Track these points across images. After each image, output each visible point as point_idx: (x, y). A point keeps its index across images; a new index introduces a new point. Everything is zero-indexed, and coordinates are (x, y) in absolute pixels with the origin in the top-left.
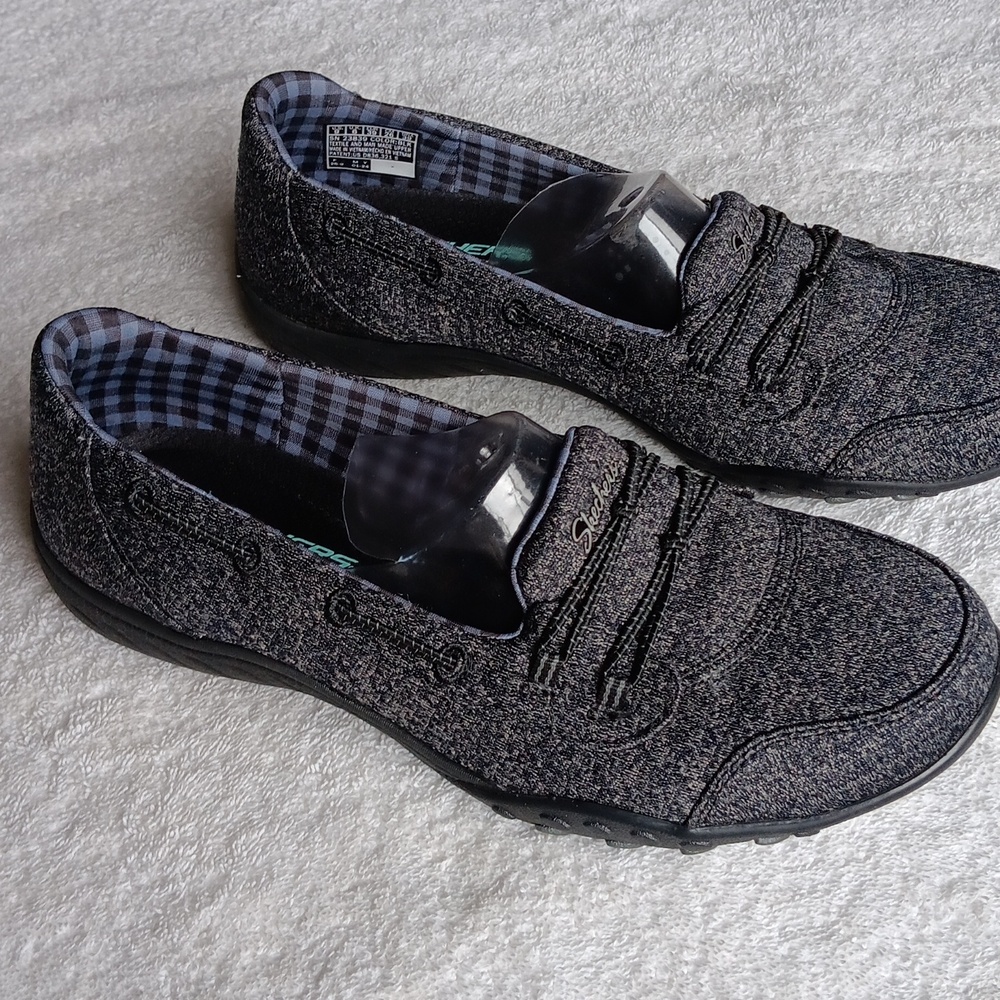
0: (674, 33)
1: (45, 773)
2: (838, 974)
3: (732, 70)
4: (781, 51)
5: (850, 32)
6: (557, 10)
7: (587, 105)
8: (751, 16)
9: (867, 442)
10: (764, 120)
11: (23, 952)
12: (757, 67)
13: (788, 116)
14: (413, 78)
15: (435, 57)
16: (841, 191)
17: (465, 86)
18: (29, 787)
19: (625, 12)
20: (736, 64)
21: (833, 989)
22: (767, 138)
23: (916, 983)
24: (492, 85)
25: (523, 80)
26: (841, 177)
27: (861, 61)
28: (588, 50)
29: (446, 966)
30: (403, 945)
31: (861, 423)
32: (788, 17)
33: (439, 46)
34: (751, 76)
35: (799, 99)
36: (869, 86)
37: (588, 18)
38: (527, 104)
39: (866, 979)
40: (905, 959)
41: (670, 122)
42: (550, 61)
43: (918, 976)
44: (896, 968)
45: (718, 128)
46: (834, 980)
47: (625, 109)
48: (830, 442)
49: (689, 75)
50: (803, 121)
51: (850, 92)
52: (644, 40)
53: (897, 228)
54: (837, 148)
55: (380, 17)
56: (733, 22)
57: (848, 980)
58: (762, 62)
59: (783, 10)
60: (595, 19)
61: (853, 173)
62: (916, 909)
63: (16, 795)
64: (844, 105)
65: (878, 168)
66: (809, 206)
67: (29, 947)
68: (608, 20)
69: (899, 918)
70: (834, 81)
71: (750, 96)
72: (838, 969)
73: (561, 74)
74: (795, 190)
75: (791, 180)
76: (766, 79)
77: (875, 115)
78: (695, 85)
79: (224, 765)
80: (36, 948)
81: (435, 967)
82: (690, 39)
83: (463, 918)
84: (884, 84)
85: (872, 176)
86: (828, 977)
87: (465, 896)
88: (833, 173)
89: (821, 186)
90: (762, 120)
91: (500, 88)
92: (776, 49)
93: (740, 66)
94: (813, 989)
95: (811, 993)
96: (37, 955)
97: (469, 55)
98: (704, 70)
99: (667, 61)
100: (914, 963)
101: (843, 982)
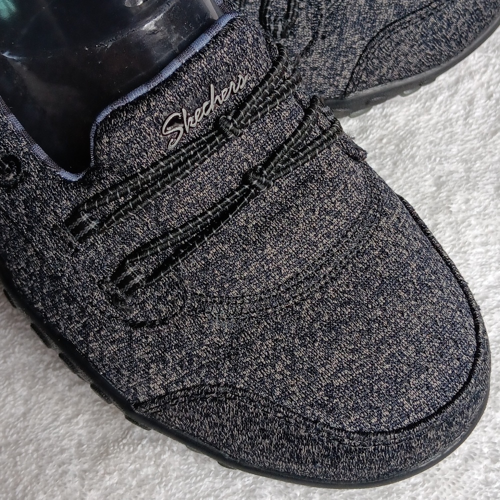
2: (435, 481)
9: (373, 53)
31: (363, 39)
39: (461, 484)
44: (488, 470)
46: (433, 488)
48: (343, 64)
57: (445, 487)
72: (435, 477)
83: (94, 465)
86: (426, 485)
87: (99, 446)
101: (441, 489)
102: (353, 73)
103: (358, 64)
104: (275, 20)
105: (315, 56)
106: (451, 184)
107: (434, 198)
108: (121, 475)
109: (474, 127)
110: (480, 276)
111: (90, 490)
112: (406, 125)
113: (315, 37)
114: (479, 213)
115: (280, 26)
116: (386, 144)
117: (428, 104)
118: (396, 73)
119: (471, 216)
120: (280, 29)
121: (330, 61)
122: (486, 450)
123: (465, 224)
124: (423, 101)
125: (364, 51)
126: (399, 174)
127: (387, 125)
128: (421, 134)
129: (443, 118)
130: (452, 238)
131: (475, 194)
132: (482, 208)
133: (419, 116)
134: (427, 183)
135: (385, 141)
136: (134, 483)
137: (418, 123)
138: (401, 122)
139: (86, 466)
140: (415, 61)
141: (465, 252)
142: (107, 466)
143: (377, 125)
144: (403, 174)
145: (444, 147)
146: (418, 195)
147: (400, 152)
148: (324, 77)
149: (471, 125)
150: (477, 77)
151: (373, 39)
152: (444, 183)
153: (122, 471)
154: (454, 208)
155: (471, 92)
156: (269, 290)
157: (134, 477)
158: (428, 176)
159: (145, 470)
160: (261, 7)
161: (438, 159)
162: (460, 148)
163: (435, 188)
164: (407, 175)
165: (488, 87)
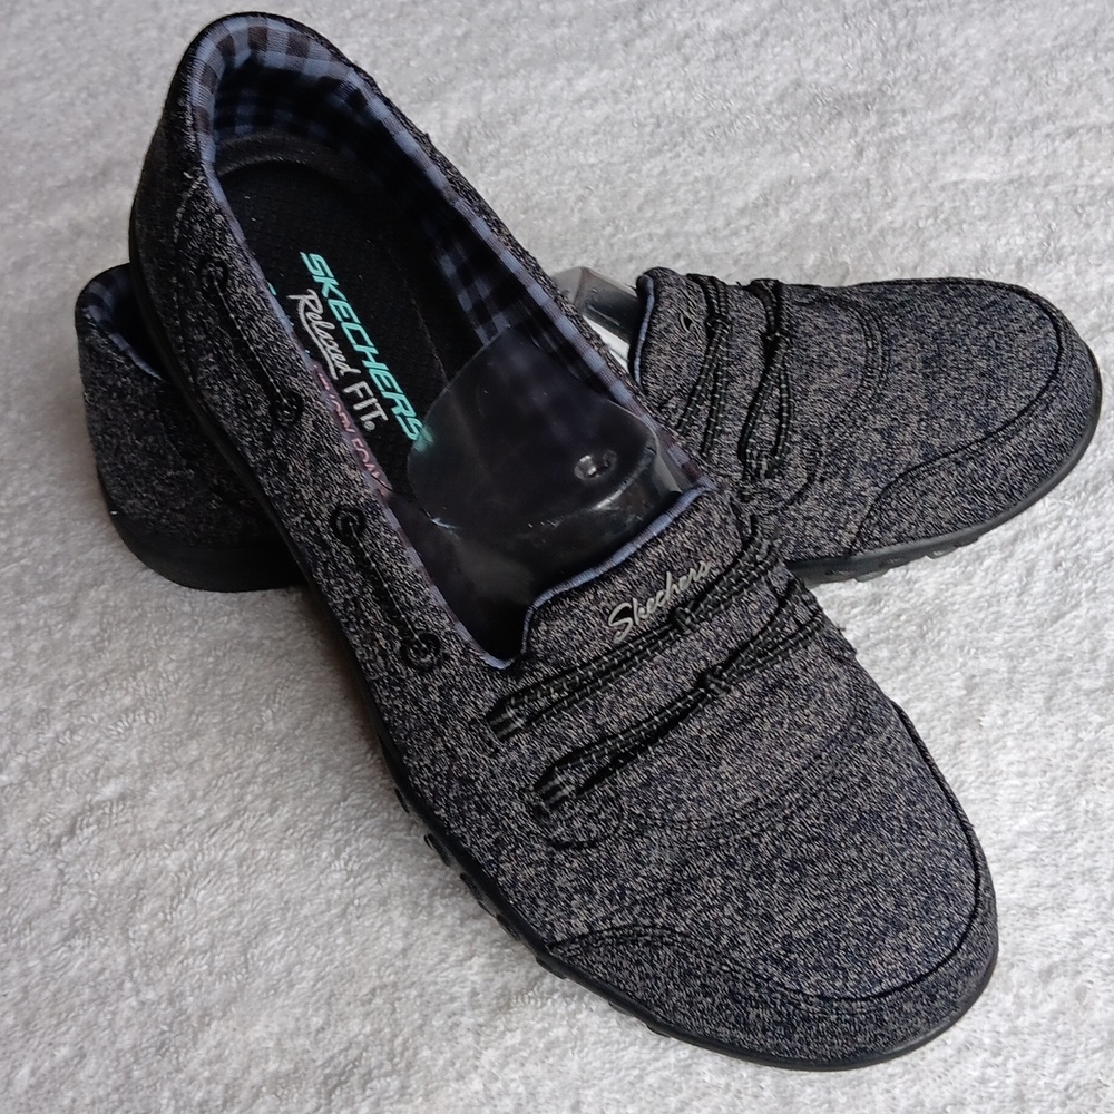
0: (758, 45)
1: (51, 882)
3: (824, 80)
4: (878, 56)
5: (956, 29)
6: (632, 31)
7: (662, 130)
8: (845, 19)
9: (889, 504)
10: (856, 132)
11: (18, 1077)
12: (851, 75)
13: (883, 126)
14: (472, 114)
15: (495, 91)
16: (942, 205)
17: (527, 118)
18: (32, 898)
19: (705, 25)
20: (828, 73)
21: (913, 1091)
22: (860, 151)
23: (1008, 1081)
24: (558, 115)
25: (591, 107)
26: (943, 188)
27: (967, 59)
28: (663, 70)
29: (473, 1076)
30: (426, 1053)
31: (876, 485)
32: (885, 18)
33: (501, 77)
34: (844, 86)
35: (897, 106)
36: (975, 87)
37: (664, 37)
38: (595, 133)
39: (950, 1078)
40: (996, 1054)
41: (752, 141)
42: (622, 85)
43: (1012, 1073)
44: (986, 1065)
45: (806, 145)
46: (914, 1081)
47: (703, 130)
48: (848, 514)
49: (775, 89)
50: (900, 130)
51: (954, 95)
52: (725, 55)
53: (1004, 240)
54: (938, 157)
55: (438, 52)
56: (826, 28)
57: (930, 1081)
58: (858, 69)
59: (881, 11)
60: (672, 36)
61: (956, 183)
62: (1010, 998)
63: (17, 907)
64: (947, 109)
65: (985, 177)
66: (905, 223)
67: (25, 1071)
68: (687, 36)
69: (988, 1008)
70: (937, 84)
71: (842, 106)
72: (918, 1068)
73: (633, 98)
74: (889, 206)
75: (886, 194)
76: (861, 88)
77: (982, 117)
78: (781, 99)
79: (240, 866)
80: (33, 1073)
81: (460, 1077)
82: (777, 50)
83: (492, 1019)
84: (994, 83)
85: (977, 186)
87: (497, 998)
88: (933, 185)
89: (919, 200)
90: (855, 131)
91: (566, 118)
92: (873, 54)
93: (833, 75)
94: (888, 1091)
95: (886, 1095)
96: (33, 1081)
97: (532, 84)
98: (792, 83)
99: (751, 75)
100: (1007, 1059)
101: (924, 1083)
102: (861, 527)
103: (869, 516)
104: (759, 455)
105: (810, 502)
106: (986, 687)
107: (961, 705)
108: (525, 1033)
109: (1029, 608)
110: (1011, 818)
111: (486, 1049)
112: (936, 597)
113: (810, 480)
114: (1020, 732)
115: (764, 463)
116: (906, 622)
117: (970, 568)
118: (921, 529)
119: (1009, 734)
120: (765, 467)
121: (831, 510)
122: (987, 1041)
123: (998, 746)
124: (964, 563)
125: (876, 501)
126: (918, 668)
127: (910, 595)
128: (954, 612)
129: (989, 591)
130: (978, 763)
131: (1017, 704)
132: (1024, 725)
133: (956, 586)
134: (954, 684)
135: (903, 618)
136: (541, 1045)
137: (953, 595)
138: (930, 592)
139: (481, 1020)
140: (948, 515)
141: (994, 784)
142: (509, 1021)
143: (895, 593)
144: (923, 668)
145: (984, 634)
146: (941, 700)
147: (923, 636)
148: (822, 530)
149: (1026, 605)
150: (1043, 535)
151: (890, 485)
152: (977, 685)
153: (527, 1029)
154: (986, 721)
155: (1032, 556)
156: (721, 816)
157: (541, 1038)
158: (957, 674)
159: (555, 1031)
160: (741, 438)
161: (973, 651)
162: (1007, 636)
163: (964, 692)
164: (928, 670)
165: (1057, 551)
